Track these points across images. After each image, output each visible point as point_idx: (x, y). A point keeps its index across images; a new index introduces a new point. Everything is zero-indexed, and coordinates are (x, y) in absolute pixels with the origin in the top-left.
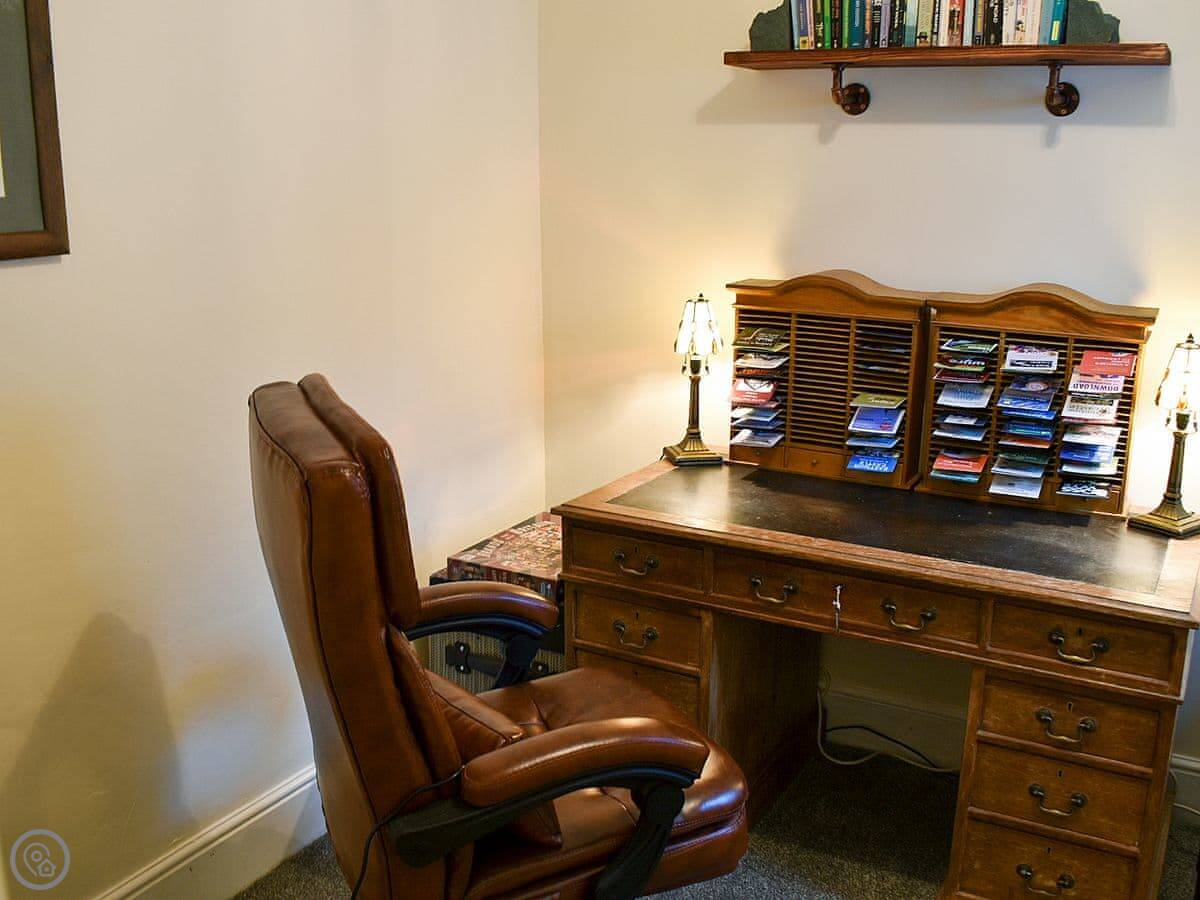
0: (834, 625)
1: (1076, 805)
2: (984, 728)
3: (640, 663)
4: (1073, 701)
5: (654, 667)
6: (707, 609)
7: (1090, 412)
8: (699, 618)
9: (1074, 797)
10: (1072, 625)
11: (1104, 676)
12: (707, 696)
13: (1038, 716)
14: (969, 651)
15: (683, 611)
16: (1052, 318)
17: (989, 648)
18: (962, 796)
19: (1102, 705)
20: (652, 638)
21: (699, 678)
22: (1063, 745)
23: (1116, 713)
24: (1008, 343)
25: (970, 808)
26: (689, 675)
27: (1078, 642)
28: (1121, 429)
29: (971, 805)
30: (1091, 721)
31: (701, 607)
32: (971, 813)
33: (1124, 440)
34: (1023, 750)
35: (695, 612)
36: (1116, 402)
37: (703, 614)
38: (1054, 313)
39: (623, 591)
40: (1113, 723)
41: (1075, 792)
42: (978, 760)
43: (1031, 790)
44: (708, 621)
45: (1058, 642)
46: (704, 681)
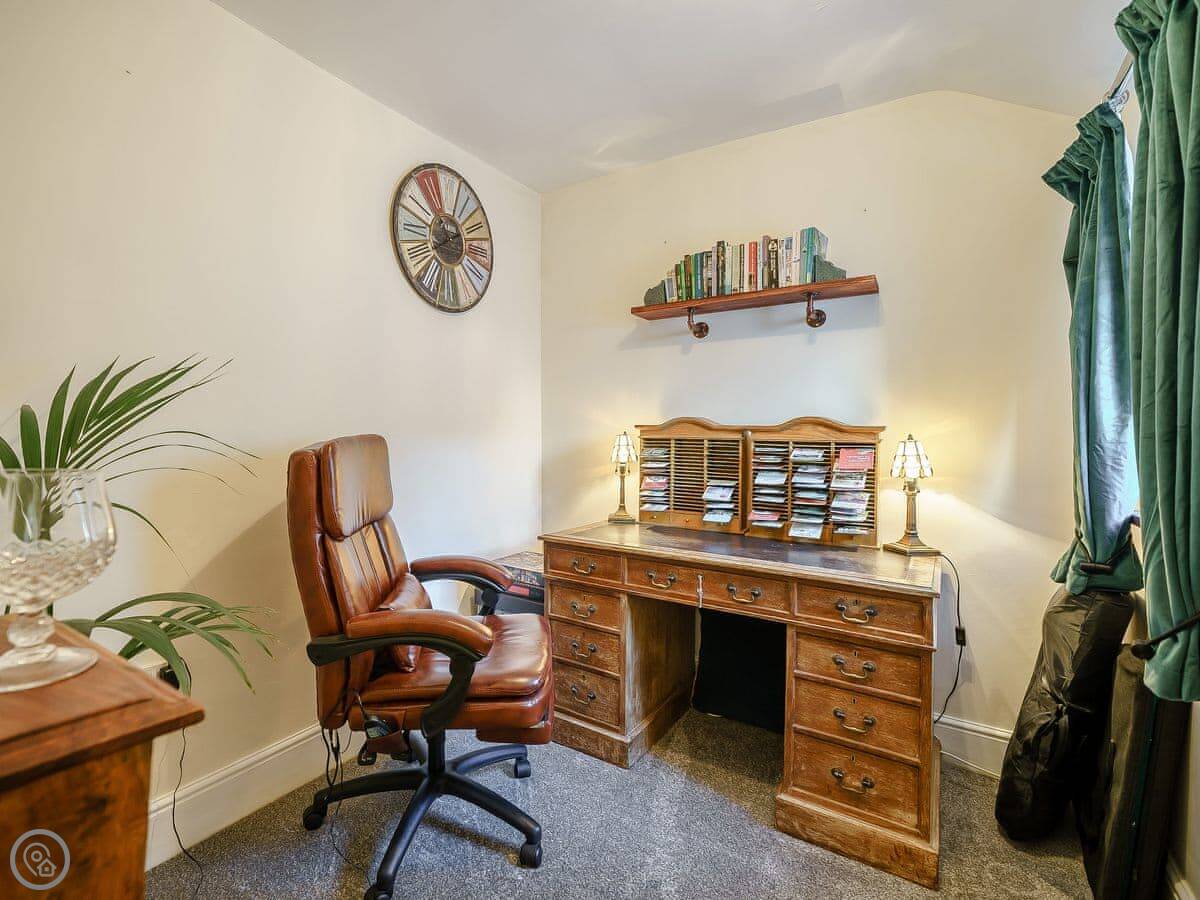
0: (698, 600)
1: (869, 725)
2: (798, 668)
3: (586, 627)
4: (858, 650)
5: (595, 630)
6: (623, 592)
7: (849, 484)
8: (619, 598)
9: (866, 718)
10: (850, 598)
11: (877, 632)
12: (625, 647)
13: (834, 659)
14: (784, 616)
15: (610, 594)
16: (820, 432)
17: (797, 614)
18: (788, 715)
19: (878, 653)
20: (592, 612)
21: (619, 635)
22: (854, 680)
23: (889, 659)
24: (794, 448)
25: (794, 725)
26: (613, 634)
27: (855, 609)
28: (869, 495)
29: (796, 722)
30: (872, 664)
31: (620, 592)
32: (795, 728)
33: (873, 501)
34: (826, 683)
35: (617, 595)
36: (865, 477)
37: (621, 596)
38: (821, 428)
39: (576, 584)
40: (887, 665)
41: (866, 714)
42: (797, 690)
43: (835, 713)
44: (624, 600)
45: (842, 609)
46: (622, 637)
